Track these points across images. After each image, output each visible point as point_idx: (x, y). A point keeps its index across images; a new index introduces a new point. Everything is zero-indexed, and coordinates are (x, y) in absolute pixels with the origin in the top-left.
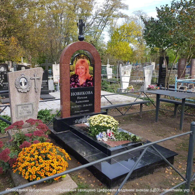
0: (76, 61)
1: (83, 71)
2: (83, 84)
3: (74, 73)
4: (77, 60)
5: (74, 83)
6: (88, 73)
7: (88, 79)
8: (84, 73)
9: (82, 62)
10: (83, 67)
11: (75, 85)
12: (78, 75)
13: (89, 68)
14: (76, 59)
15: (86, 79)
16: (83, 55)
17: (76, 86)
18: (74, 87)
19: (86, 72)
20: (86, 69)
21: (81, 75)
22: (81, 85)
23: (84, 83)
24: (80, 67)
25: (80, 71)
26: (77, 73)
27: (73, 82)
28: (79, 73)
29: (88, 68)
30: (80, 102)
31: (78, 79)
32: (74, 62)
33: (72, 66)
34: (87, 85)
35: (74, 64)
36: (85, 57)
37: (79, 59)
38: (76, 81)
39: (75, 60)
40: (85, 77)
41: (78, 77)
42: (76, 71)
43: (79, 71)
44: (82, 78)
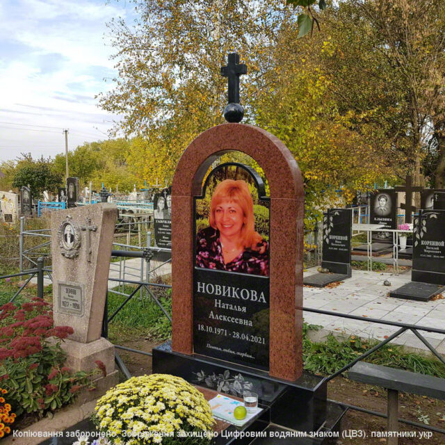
0: (214, 187)
1: (235, 218)
2: (233, 262)
3: (206, 222)
4: (216, 183)
5: (207, 253)
6: (251, 226)
7: (250, 248)
8: (237, 228)
9: (233, 190)
10: (233, 206)
11: (210, 260)
12: (218, 232)
13: (255, 211)
14: (214, 180)
15: (245, 248)
16: (234, 168)
17: (212, 264)
18: (207, 266)
19: (244, 225)
20: (244, 215)
21: (229, 232)
22: (228, 264)
23: (237, 258)
24: (226, 206)
25: (225, 219)
26: (215, 223)
27: (204, 250)
28: (222, 225)
29: (251, 209)
30: (225, 319)
31: (219, 244)
32: (207, 189)
33: (201, 200)
34: (246, 267)
35: (207, 195)
36: (242, 174)
37: (221, 180)
38: (214, 250)
39: (211, 186)
40: (241, 239)
41: (218, 236)
42: (214, 217)
43: (222, 219)
44: (230, 240)
